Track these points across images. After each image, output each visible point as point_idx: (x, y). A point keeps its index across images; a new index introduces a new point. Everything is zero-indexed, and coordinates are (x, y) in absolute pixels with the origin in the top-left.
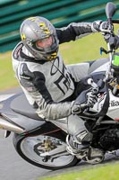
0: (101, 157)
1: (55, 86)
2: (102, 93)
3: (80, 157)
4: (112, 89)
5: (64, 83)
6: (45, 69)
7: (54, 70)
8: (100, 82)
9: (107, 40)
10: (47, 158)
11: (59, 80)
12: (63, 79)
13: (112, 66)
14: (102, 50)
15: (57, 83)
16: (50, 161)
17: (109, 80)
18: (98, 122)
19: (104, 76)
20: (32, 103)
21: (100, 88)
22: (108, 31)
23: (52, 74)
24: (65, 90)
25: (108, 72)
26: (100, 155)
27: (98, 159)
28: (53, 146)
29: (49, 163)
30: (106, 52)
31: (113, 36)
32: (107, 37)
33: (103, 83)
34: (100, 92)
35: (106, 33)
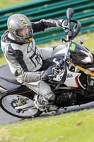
0: (56, 111)
2: (62, 69)
3: (42, 110)
4: (68, 66)
5: (36, 58)
6: (23, 48)
7: (29, 50)
8: (61, 61)
10: (20, 110)
12: (35, 56)
13: (69, 51)
14: (63, 40)
15: (31, 58)
16: (21, 112)
17: (67, 60)
18: (57, 88)
19: (64, 57)
21: (61, 65)
23: (28, 52)
25: (66, 54)
26: (56, 109)
27: (54, 112)
28: (24, 103)
29: (21, 114)
30: (66, 41)
31: (71, 30)
33: (63, 62)
34: (61, 67)
35: (66, 28)
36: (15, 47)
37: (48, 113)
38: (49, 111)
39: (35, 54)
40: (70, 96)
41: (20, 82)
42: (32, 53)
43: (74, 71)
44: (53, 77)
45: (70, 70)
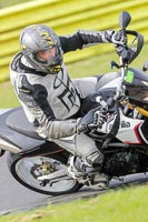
0: (105, 182)
1: (59, 101)
2: (111, 113)
3: (82, 181)
4: (123, 109)
7: (58, 82)
8: (110, 100)
9: (119, 53)
10: (45, 182)
11: (63, 94)
13: (124, 83)
14: (114, 64)
16: (48, 185)
17: (120, 98)
18: (105, 144)
19: (115, 93)
20: (31, 120)
21: (109, 107)
22: (121, 43)
23: (55, 88)
24: (70, 105)
25: (119, 88)
27: (102, 185)
28: (52, 169)
29: (47, 188)
30: (118, 67)
31: (127, 48)
32: (119, 50)
33: (114, 101)
34: (109, 111)
35: (118, 45)
36: (33, 79)
37: (91, 186)
38: (93, 183)
39: (67, 90)
40: (127, 158)
41: (43, 136)
42: (62, 88)
43: (132, 117)
44: (96, 128)
45: (127, 115)
